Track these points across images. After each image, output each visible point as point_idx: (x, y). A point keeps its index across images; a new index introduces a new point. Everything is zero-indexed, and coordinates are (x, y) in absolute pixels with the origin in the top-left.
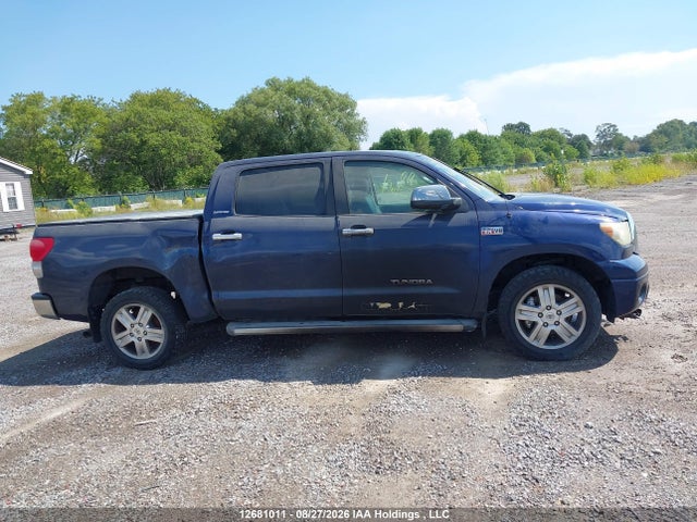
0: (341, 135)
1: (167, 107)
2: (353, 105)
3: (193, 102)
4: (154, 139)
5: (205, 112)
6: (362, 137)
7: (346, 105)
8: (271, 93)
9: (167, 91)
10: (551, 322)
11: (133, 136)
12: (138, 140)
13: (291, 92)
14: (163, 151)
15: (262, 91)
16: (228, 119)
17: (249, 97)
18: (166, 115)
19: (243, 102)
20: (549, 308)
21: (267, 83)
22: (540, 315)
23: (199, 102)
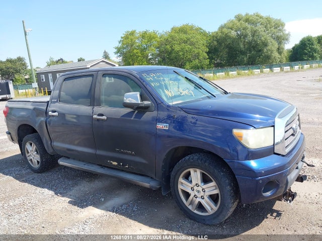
0: (273, 41)
1: (185, 33)
2: (283, 25)
3: (199, 29)
4: (177, 48)
5: (204, 34)
6: (286, 42)
7: (279, 25)
8: (236, 22)
9: (187, 25)
10: (199, 195)
11: (168, 47)
12: (170, 49)
13: (247, 20)
14: (181, 54)
15: (232, 21)
16: (213, 37)
17: (225, 25)
18: (184, 36)
19: (222, 28)
20: (197, 185)
21: (236, 17)
22: (192, 189)
23: (201, 29)
